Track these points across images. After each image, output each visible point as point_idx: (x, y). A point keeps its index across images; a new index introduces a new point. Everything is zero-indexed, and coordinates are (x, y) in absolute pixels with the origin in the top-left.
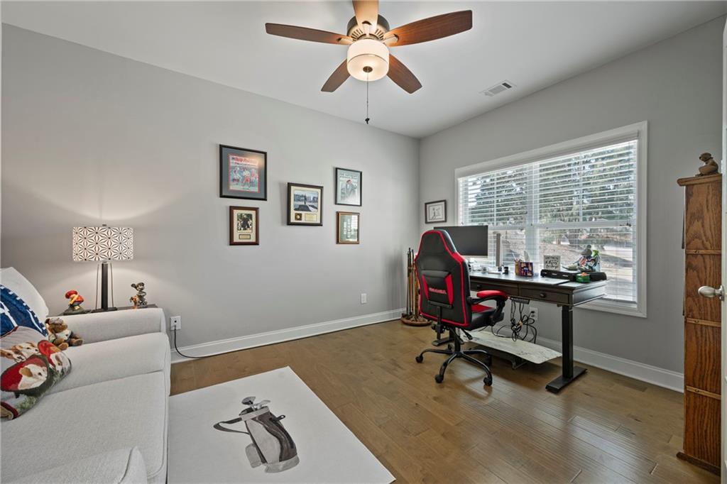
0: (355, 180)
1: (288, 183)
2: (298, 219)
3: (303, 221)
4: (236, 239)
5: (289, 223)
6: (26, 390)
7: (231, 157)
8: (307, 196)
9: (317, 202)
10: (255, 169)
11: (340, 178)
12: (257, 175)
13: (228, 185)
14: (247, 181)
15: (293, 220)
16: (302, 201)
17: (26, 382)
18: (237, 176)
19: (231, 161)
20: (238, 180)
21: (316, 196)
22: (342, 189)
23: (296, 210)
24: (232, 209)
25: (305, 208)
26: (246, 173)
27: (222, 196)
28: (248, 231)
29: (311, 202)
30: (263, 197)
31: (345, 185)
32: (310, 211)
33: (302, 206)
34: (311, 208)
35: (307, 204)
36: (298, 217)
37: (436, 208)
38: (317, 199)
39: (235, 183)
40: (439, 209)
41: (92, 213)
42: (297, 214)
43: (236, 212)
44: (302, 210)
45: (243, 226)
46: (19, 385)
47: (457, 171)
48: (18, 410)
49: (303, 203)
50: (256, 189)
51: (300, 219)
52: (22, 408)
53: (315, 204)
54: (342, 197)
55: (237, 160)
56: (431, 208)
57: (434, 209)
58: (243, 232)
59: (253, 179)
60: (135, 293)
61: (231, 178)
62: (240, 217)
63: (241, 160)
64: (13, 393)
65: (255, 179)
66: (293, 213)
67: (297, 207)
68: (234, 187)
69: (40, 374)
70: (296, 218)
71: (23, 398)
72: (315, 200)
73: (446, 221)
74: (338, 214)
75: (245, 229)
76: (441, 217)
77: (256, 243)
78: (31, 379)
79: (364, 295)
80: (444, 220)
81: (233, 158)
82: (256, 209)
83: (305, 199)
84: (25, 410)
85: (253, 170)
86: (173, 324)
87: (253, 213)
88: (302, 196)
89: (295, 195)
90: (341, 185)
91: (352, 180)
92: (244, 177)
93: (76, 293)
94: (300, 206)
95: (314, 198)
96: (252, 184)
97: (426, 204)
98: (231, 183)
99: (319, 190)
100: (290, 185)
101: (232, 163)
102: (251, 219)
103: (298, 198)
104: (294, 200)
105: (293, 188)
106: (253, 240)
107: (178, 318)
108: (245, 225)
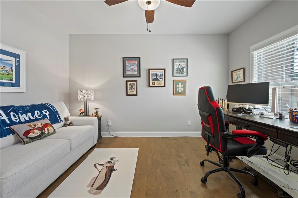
0: (183, 64)
1: (149, 69)
2: (154, 84)
3: (156, 85)
4: (129, 94)
5: (150, 86)
6: (30, 137)
7: (127, 61)
8: (157, 74)
9: (162, 76)
10: (136, 65)
11: (175, 64)
12: (136, 67)
13: (126, 73)
14: (133, 70)
15: (151, 85)
16: (155, 76)
17: (31, 135)
18: (129, 69)
19: (127, 63)
20: (129, 70)
21: (162, 73)
22: (176, 69)
23: (152, 80)
24: (127, 81)
25: (156, 79)
26: (132, 67)
27: (124, 77)
28: (133, 90)
29: (159, 76)
30: (139, 76)
31: (178, 67)
32: (159, 80)
33: (155, 78)
34: (159, 79)
35: (158, 77)
36: (154, 83)
37: (238, 73)
38: (162, 74)
39: (128, 71)
40: (240, 74)
41: (87, 85)
42: (153, 82)
43: (129, 83)
44: (155, 80)
45: (131, 88)
46: (29, 135)
47: (252, 47)
48: (25, 142)
49: (156, 77)
50: (136, 73)
51: (155, 84)
52: (26, 142)
53: (161, 77)
54: (176, 73)
55: (129, 62)
56: (235, 74)
57: (237, 74)
58: (131, 90)
59: (135, 69)
60: (95, 111)
61: (127, 70)
62: (130, 84)
63: (130, 62)
64: (26, 137)
65: (136, 69)
66: (151, 82)
67: (153, 79)
68: (128, 73)
69: (37, 133)
70: (152, 84)
71: (28, 139)
72: (161, 75)
73: (244, 81)
74: (174, 81)
75: (132, 89)
76: (241, 79)
77: (136, 95)
78: (33, 134)
79: (189, 122)
80: (243, 80)
81: (127, 62)
82: (136, 81)
83: (157, 75)
84: (27, 143)
85: (135, 65)
86: (108, 123)
87: (135, 83)
88: (155, 74)
89: (152, 74)
90: (176, 67)
91: (182, 64)
92: (131, 69)
93: (82, 110)
94: (154, 78)
95: (161, 74)
96: (134, 71)
97: (232, 72)
98: (127, 71)
99: (163, 71)
100: (149, 70)
101: (127, 64)
102: (134, 85)
103: (153, 75)
104: (152, 76)
105: (151, 71)
106: (135, 94)
107: (110, 121)
108: (132, 88)
